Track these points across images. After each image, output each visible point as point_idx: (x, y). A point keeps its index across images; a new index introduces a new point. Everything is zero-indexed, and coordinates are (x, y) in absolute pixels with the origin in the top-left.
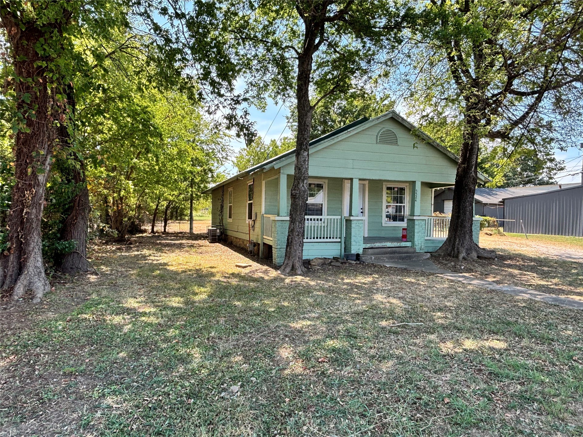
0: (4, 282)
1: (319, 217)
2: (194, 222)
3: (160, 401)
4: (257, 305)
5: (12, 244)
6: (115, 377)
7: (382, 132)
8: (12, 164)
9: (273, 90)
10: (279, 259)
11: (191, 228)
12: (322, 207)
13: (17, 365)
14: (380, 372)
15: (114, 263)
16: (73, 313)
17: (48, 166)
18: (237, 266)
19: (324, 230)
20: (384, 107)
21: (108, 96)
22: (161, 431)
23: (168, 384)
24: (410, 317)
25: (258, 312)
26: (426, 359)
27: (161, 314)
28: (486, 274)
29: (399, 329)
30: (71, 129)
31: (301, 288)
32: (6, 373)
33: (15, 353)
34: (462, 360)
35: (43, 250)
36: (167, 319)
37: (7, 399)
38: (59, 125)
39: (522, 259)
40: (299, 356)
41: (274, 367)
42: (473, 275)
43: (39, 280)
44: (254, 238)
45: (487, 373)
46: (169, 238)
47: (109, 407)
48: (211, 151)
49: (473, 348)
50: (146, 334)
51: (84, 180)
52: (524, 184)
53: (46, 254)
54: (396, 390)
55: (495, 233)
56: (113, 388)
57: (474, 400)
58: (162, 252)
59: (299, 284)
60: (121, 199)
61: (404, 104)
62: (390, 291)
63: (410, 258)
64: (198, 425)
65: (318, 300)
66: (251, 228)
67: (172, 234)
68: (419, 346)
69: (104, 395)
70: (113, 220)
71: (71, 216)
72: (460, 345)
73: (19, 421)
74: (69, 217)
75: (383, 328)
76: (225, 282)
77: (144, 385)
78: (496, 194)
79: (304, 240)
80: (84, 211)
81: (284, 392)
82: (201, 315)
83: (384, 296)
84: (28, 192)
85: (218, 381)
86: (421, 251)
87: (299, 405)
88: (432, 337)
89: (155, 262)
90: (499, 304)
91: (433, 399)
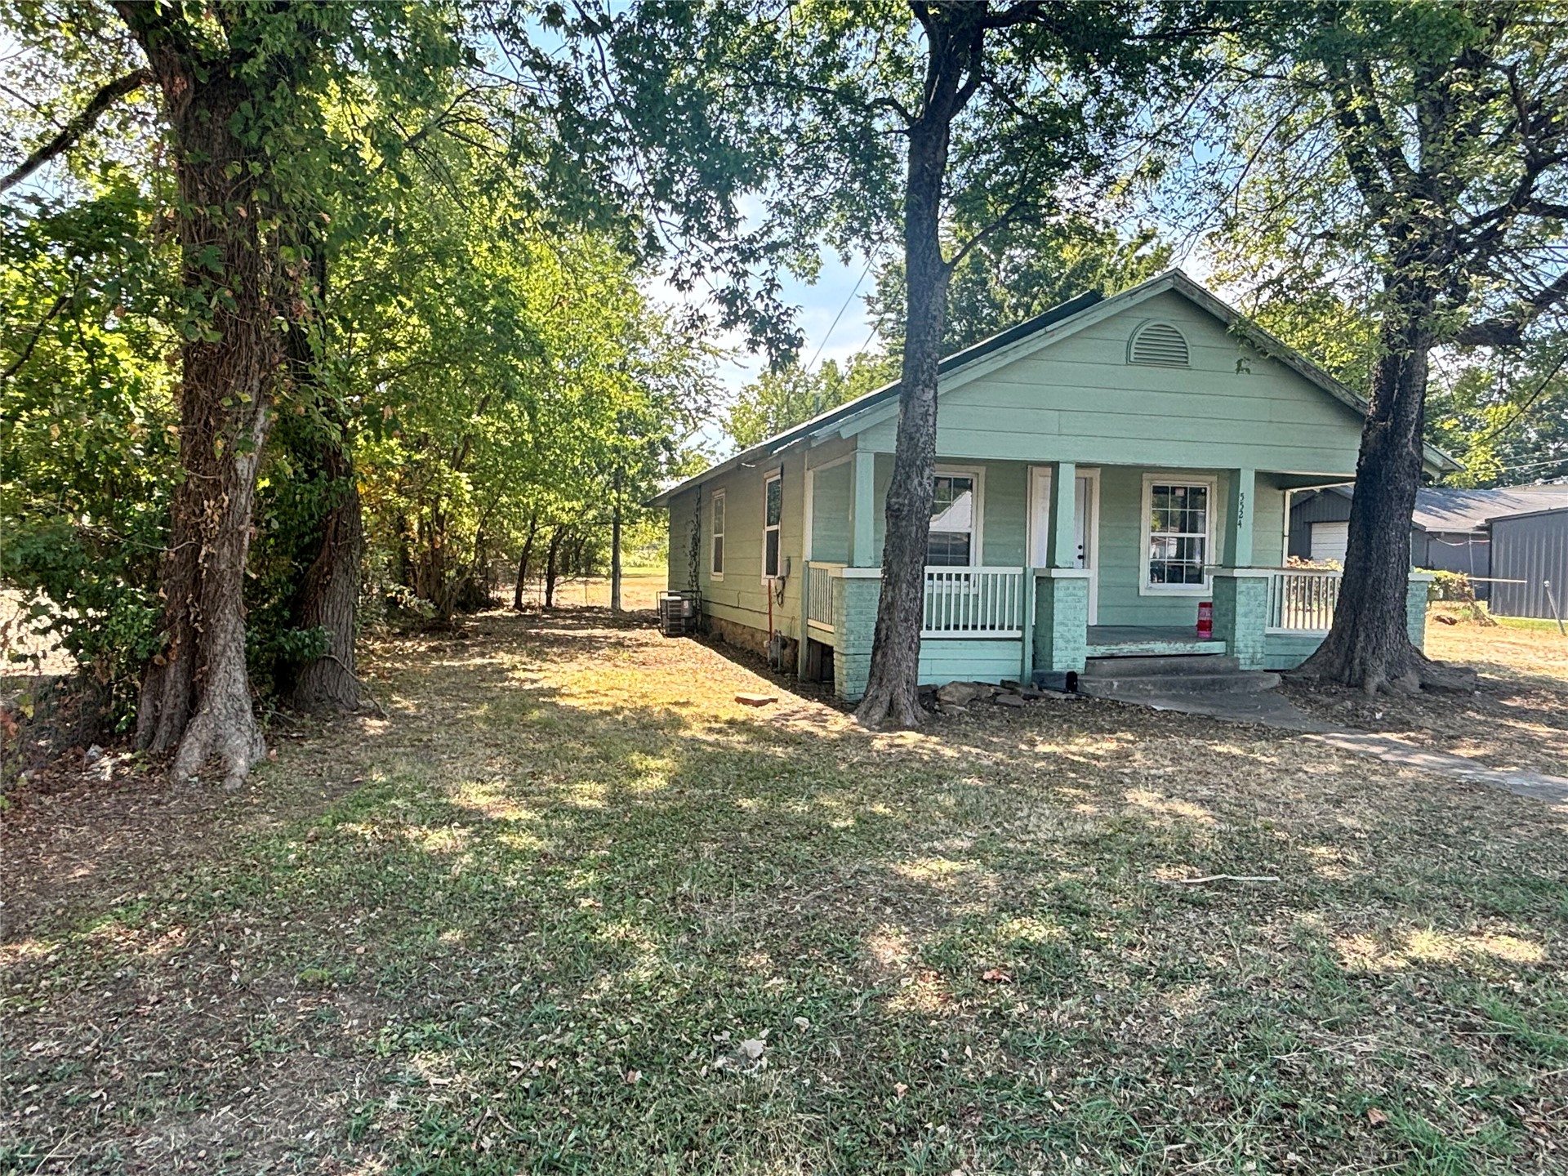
0: (153, 734)
1: (962, 570)
2: (623, 580)
3: (553, 1071)
4: (800, 809)
5: (174, 636)
6: (432, 999)
7: (1142, 330)
8: (171, 429)
9: (837, 224)
10: (851, 684)
11: (615, 598)
12: (968, 543)
13: (185, 955)
14: (1165, 1020)
15: (424, 687)
16: (324, 820)
17: (261, 435)
18: (739, 700)
19: (976, 606)
20: (1139, 263)
21: (408, 253)
22: (558, 1160)
23: (572, 1025)
24: (1239, 859)
25: (802, 828)
26: (1297, 986)
27: (547, 826)
28: (1452, 737)
29: (1209, 894)
30: (316, 337)
31: (916, 765)
32: (159, 974)
33: (182, 921)
34: (1409, 994)
35: (248, 652)
36: (562, 842)
37: (164, 1045)
38: (286, 328)
39: (1557, 693)
40: (926, 962)
41: (857, 991)
42: (1409, 738)
43: (239, 729)
44: (782, 627)
45: (1493, 1036)
46: (561, 622)
47: (421, 1084)
48: (666, 392)
49: (1437, 956)
50: (511, 882)
51: (349, 473)
52: (1547, 477)
53: (256, 662)
54: (1217, 1074)
55: (1466, 618)
56: (428, 1029)
57: (1464, 1120)
58: (544, 660)
59: (909, 753)
60: (440, 519)
61: (1201, 254)
62: (1171, 779)
63: (1221, 685)
64: (657, 1146)
65: (967, 802)
66: (774, 599)
67: (567, 611)
68: (1272, 945)
69: (404, 1049)
70: (419, 574)
71: (318, 563)
72: (1399, 946)
73: (192, 1109)
74: (313, 568)
75: (1162, 889)
76: (710, 744)
77: (507, 1025)
78: (1467, 507)
79: (924, 633)
80: (348, 552)
81: (892, 1064)
82: (651, 833)
83: (1156, 795)
84: (212, 503)
85: (705, 1023)
86: (1254, 667)
87: (936, 1105)
88: (1310, 919)
89: (528, 686)
90: (1501, 827)
91: (1334, 1108)
